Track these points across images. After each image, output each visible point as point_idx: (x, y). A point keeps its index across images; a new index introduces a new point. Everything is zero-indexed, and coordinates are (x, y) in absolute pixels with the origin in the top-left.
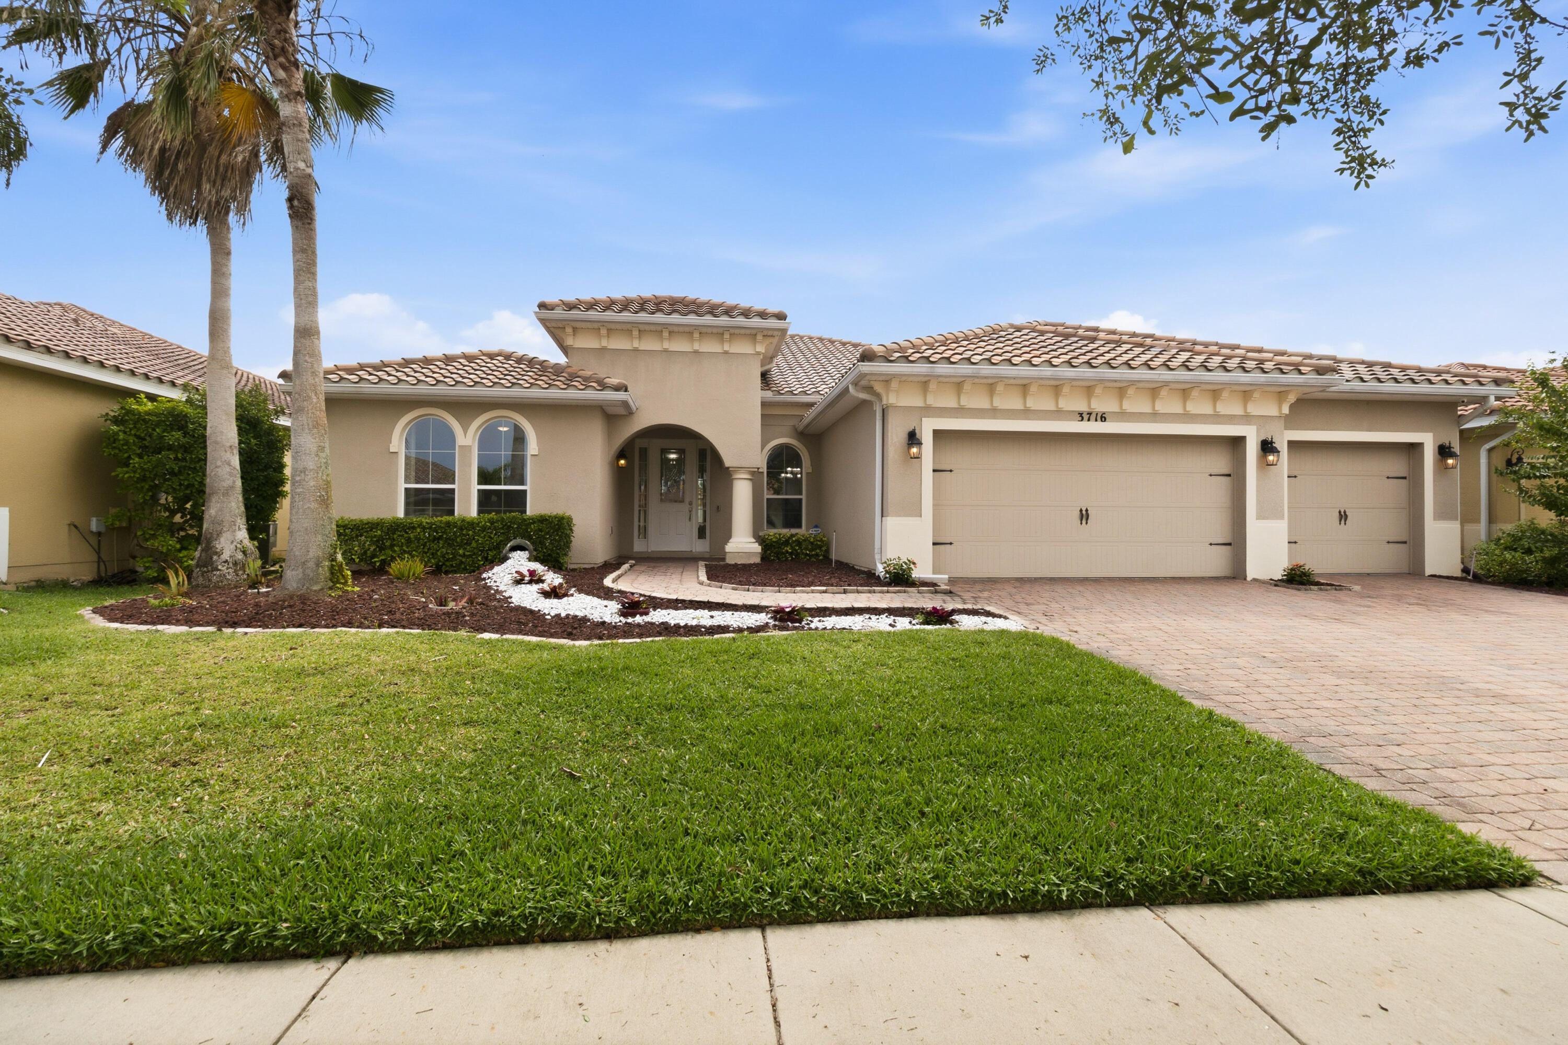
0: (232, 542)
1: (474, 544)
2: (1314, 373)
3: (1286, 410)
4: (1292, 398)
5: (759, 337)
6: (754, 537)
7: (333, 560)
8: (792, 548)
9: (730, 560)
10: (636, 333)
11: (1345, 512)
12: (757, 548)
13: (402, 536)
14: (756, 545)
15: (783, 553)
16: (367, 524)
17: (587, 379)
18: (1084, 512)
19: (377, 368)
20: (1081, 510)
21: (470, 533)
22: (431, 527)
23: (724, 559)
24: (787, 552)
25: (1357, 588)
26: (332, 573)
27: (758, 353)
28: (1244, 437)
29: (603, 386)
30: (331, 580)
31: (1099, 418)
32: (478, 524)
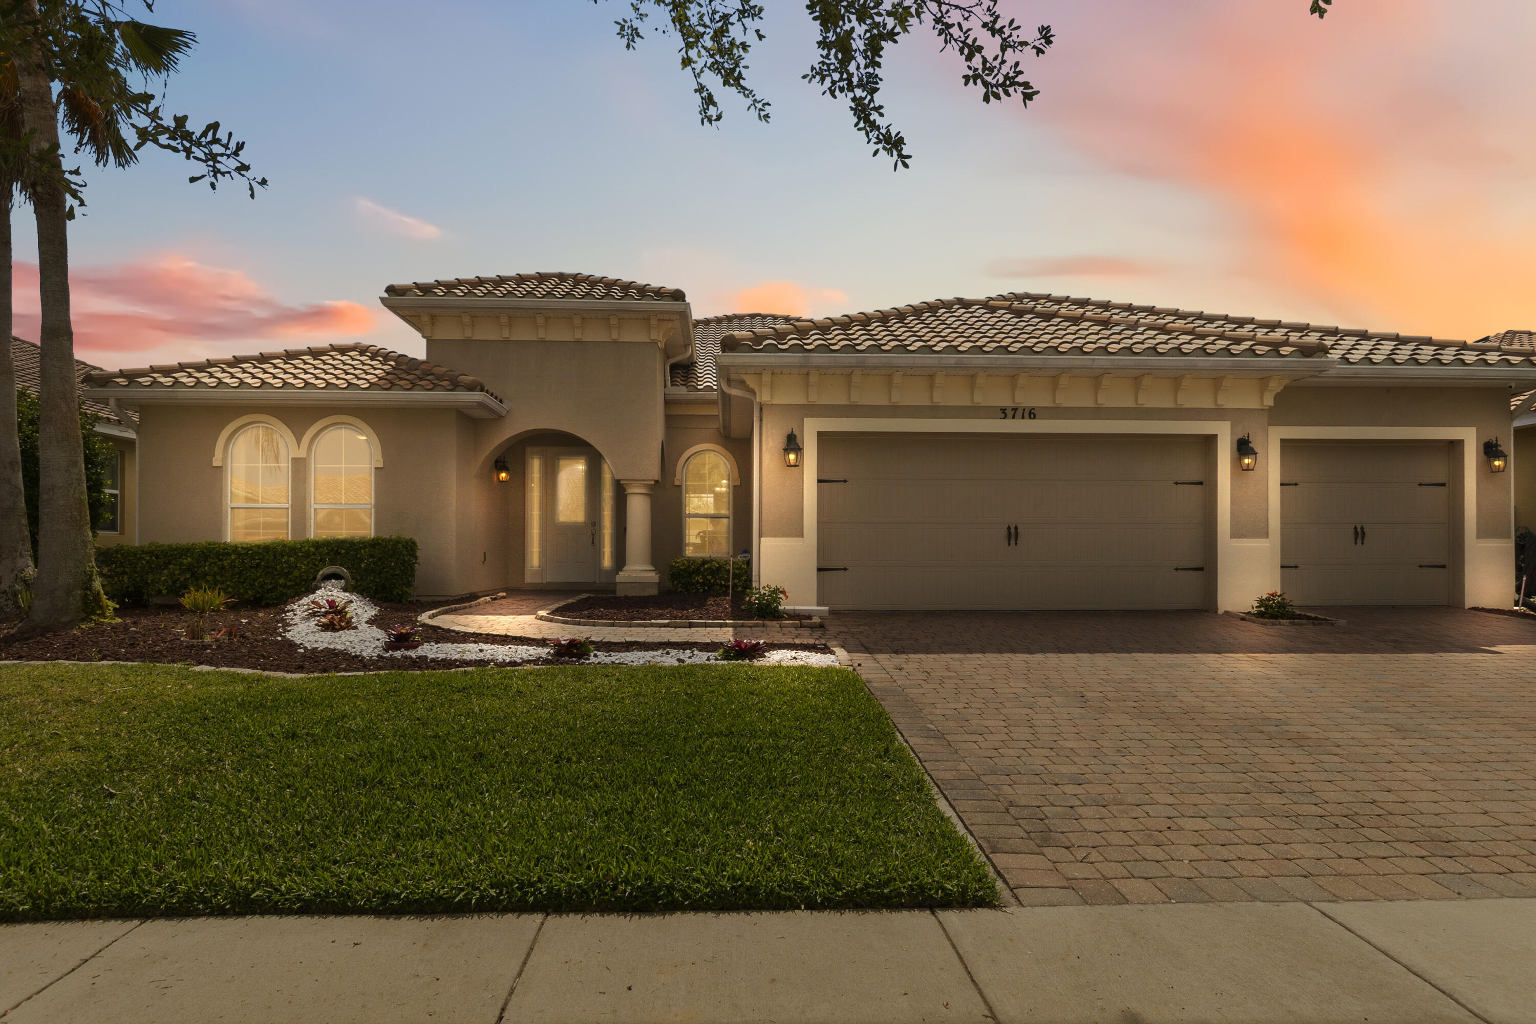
0: (12, 570)
1: (296, 573)
2: (1298, 354)
3: (1269, 401)
4: (1276, 386)
5: (653, 322)
6: (653, 564)
7: (86, 589)
8: (704, 577)
9: (620, 593)
10: (504, 320)
11: (1362, 528)
12: (653, 577)
13: (215, 563)
14: (653, 574)
15: (693, 584)
16: (176, 550)
17: (440, 377)
18: (1013, 531)
19: (200, 368)
20: (1009, 528)
21: (292, 559)
22: (247, 553)
23: (614, 591)
24: (698, 582)
25: (1342, 622)
26: (86, 603)
27: (654, 343)
28: (1217, 435)
29: (455, 385)
30: (83, 610)
31: (1026, 415)
32: (300, 549)
